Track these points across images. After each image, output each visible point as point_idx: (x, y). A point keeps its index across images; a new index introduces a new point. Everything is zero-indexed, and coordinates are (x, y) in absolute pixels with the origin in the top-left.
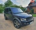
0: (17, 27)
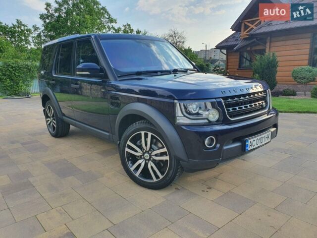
0: (144, 180)
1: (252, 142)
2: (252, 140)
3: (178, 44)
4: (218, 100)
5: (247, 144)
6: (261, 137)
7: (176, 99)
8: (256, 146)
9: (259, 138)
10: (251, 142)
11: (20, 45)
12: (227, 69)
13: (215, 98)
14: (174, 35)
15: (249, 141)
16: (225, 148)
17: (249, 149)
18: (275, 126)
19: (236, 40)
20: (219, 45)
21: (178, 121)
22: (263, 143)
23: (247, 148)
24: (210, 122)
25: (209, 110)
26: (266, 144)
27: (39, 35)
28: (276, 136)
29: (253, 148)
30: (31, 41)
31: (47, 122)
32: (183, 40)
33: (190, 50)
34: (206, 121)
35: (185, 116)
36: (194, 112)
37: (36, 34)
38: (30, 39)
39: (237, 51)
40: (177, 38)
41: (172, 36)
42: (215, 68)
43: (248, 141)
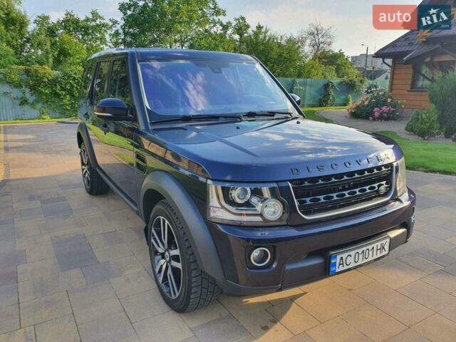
1: (346, 258)
2: (344, 256)
3: (321, 45)
4: (283, 184)
5: (333, 261)
6: (365, 249)
7: (210, 179)
8: (353, 265)
9: (360, 251)
10: (342, 258)
11: (95, 45)
12: (391, 89)
13: (277, 182)
14: (316, 33)
15: (339, 257)
16: (288, 267)
17: (337, 271)
18: (406, 225)
19: (409, 44)
20: (381, 52)
21: (212, 215)
22: (370, 258)
23: (332, 269)
24: (265, 220)
25: (265, 199)
26: (375, 260)
27: (117, 33)
28: (406, 242)
29: (346, 267)
30: (108, 40)
31: (83, 170)
32: (329, 40)
33: (341, 55)
34: (259, 219)
35: (223, 207)
36: (239, 201)
37: (113, 32)
38: (107, 37)
39: (407, 62)
40: (320, 36)
41: (313, 33)
42: (369, 88)
43: (335, 257)
